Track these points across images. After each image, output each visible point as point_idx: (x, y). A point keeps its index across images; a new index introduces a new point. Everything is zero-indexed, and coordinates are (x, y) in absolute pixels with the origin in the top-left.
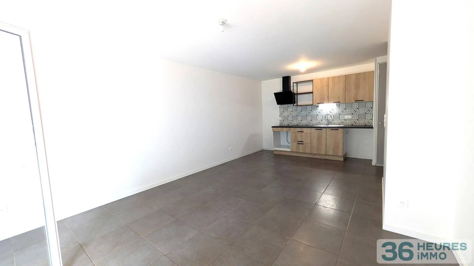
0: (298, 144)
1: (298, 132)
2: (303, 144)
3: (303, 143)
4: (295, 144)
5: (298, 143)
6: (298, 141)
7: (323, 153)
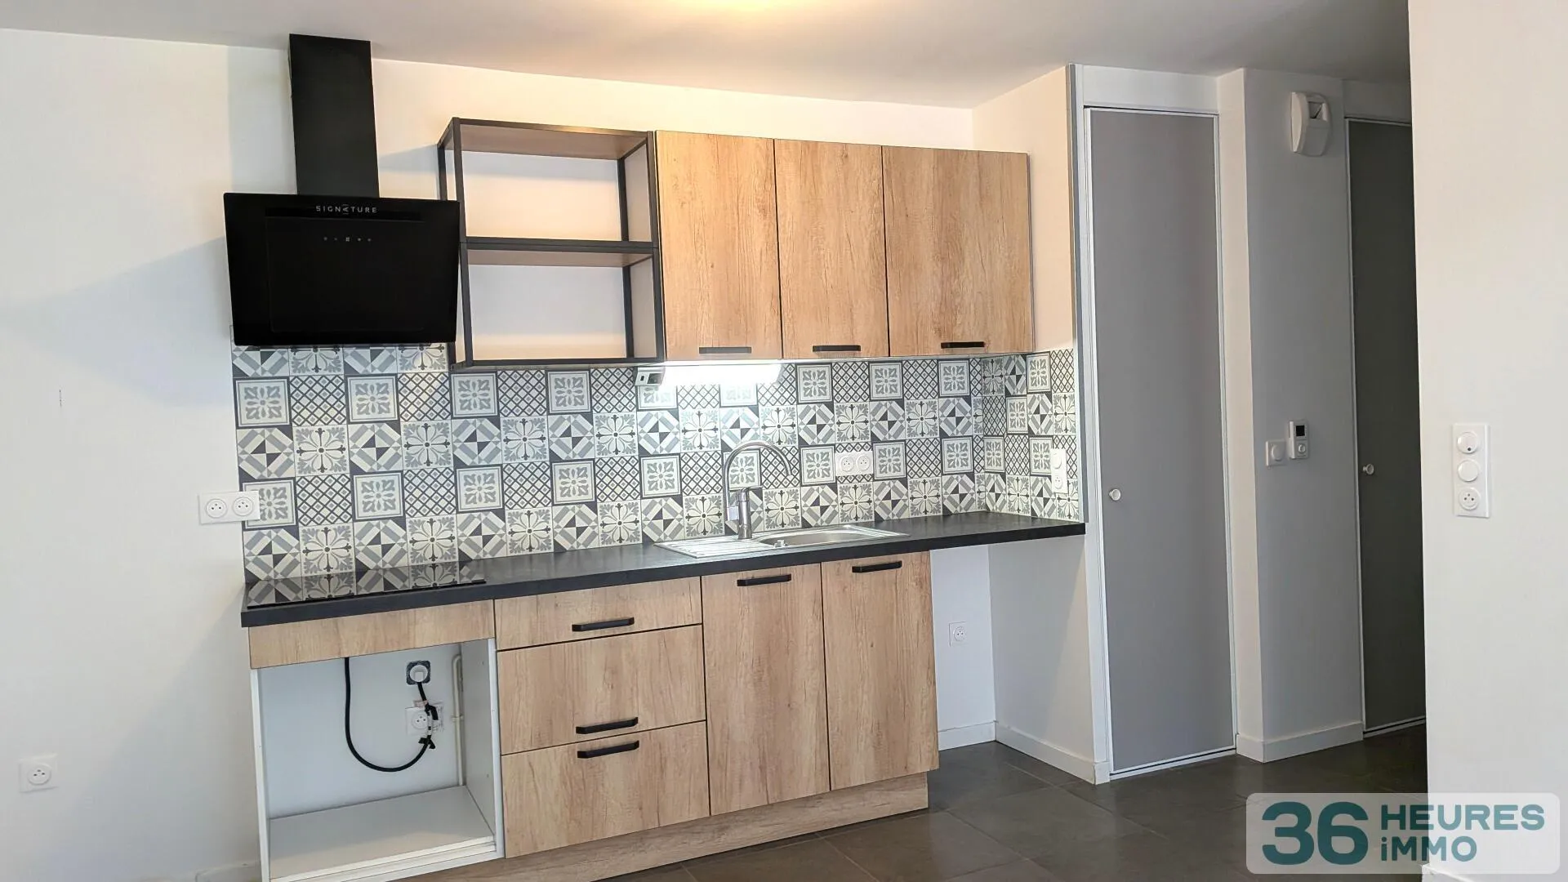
0: (582, 755)
1: (576, 628)
2: (636, 745)
3: (632, 738)
4: (556, 761)
5: (587, 747)
6: (580, 730)
7: (807, 783)
